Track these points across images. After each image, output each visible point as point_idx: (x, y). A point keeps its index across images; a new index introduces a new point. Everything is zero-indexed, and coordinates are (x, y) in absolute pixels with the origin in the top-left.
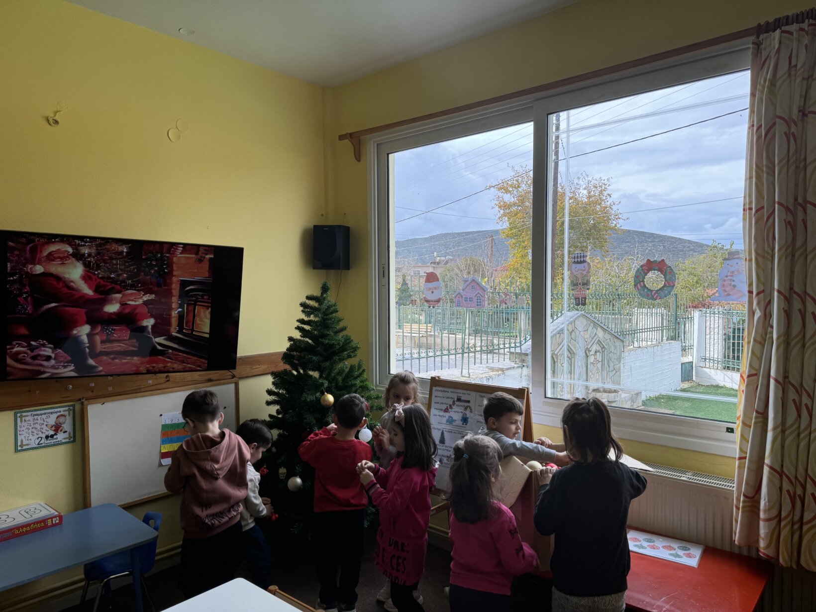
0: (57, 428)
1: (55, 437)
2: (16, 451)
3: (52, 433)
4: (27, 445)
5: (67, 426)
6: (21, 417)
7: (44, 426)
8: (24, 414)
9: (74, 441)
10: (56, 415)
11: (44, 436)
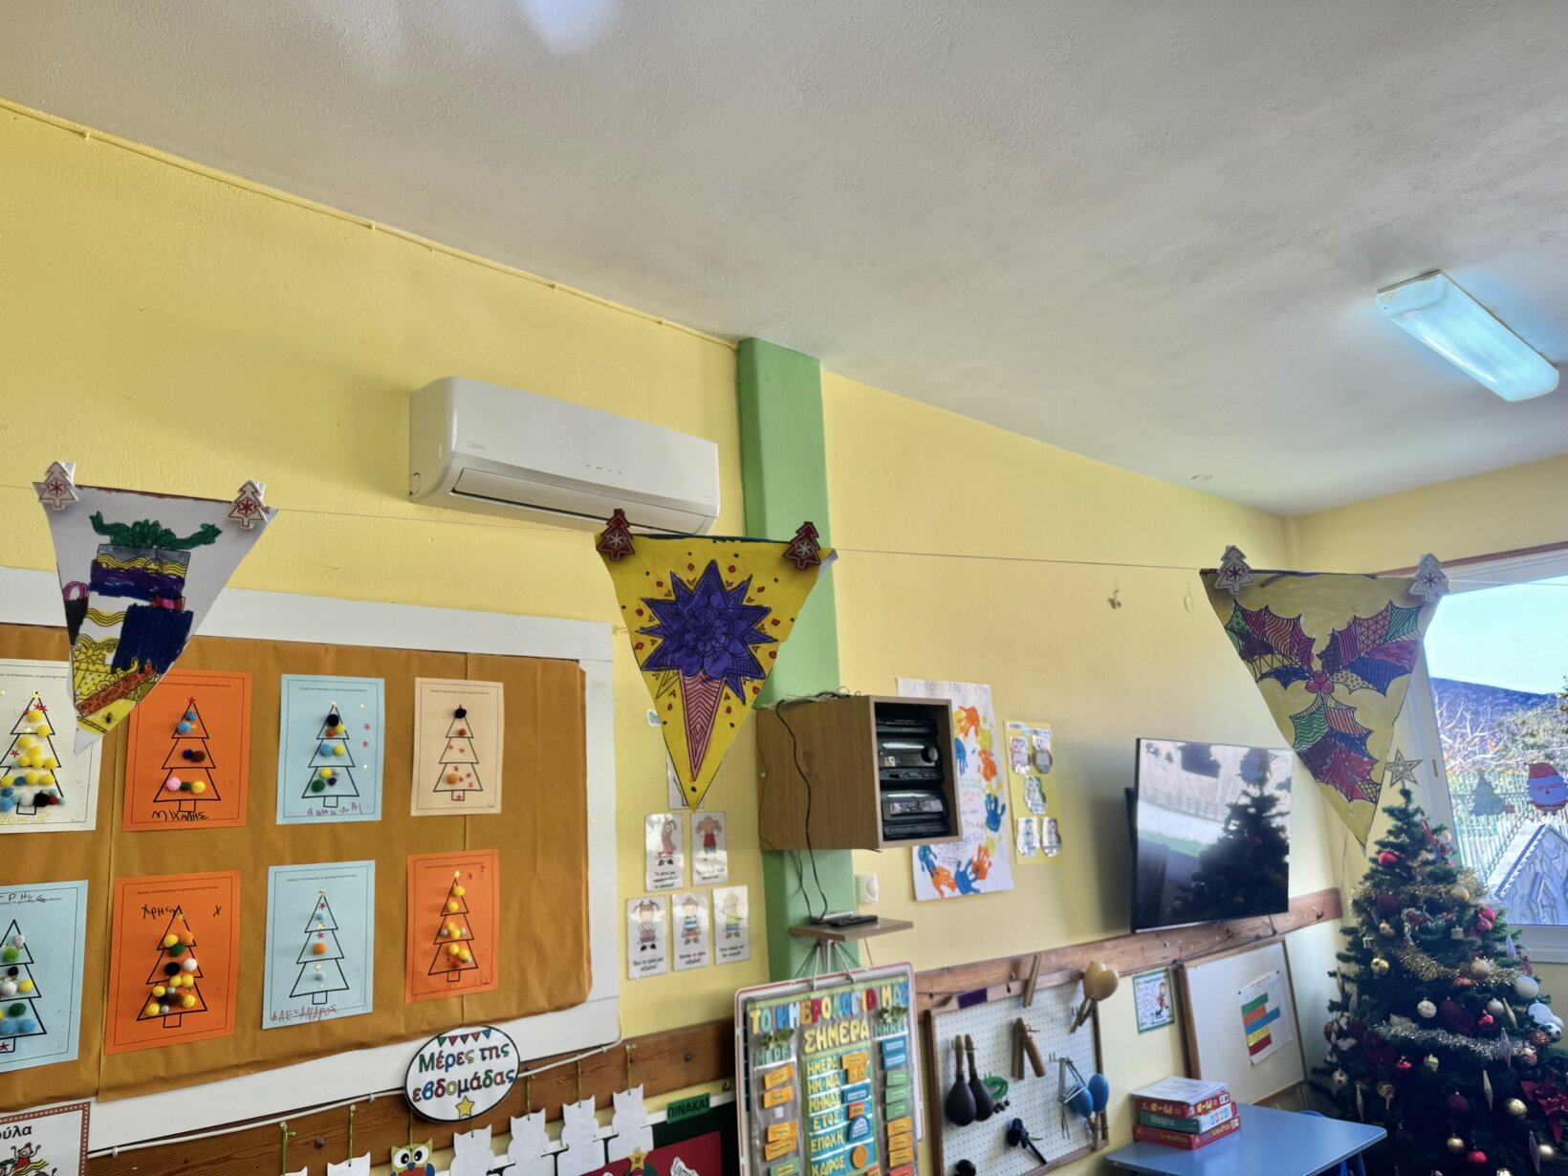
0: (1161, 1000)
1: (1162, 1013)
2: (1140, 1032)
3: (1158, 1008)
4: (1145, 1024)
5: (1167, 1000)
6: (1138, 984)
7: (1153, 998)
8: (1140, 980)
9: (1172, 1022)
10: (1158, 983)
11: (1154, 1012)
